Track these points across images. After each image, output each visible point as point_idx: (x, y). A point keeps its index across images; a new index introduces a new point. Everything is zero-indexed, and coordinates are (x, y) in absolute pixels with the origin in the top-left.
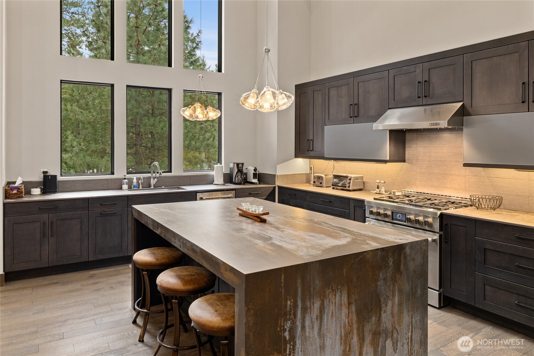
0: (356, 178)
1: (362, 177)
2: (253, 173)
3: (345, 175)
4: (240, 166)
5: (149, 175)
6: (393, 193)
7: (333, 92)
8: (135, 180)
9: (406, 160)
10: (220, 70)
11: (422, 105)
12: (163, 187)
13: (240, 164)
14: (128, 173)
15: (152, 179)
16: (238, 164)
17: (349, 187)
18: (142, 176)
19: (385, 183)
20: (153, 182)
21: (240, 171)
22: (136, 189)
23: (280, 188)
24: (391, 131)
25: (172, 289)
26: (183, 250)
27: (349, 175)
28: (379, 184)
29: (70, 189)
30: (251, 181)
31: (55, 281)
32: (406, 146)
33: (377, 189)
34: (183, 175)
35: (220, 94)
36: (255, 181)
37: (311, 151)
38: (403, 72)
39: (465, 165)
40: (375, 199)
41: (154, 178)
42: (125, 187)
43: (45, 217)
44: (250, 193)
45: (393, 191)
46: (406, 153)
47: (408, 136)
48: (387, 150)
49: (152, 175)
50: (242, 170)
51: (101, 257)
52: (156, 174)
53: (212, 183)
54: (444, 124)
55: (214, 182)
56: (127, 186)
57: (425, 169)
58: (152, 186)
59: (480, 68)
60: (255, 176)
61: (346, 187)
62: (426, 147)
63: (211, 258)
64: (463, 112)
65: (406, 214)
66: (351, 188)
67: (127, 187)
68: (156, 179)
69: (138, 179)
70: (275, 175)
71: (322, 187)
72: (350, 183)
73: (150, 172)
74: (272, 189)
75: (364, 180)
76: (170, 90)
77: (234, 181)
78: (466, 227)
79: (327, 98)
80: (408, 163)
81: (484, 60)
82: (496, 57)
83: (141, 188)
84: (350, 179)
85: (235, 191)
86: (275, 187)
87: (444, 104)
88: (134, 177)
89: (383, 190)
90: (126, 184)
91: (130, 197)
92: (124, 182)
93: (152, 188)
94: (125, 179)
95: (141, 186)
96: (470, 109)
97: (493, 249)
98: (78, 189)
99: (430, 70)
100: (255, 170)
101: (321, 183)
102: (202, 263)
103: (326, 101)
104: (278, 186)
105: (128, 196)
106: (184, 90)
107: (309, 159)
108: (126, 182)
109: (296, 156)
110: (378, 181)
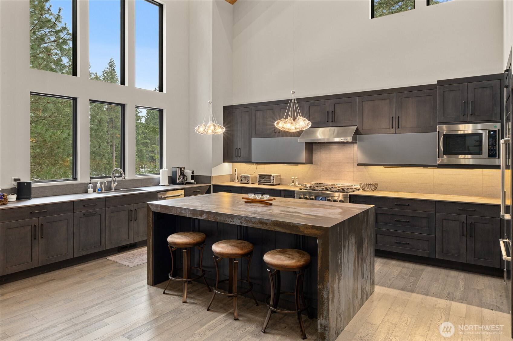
0: (277, 176)
1: (280, 175)
2: (192, 175)
3: (270, 174)
4: (182, 170)
5: (109, 179)
6: (304, 185)
7: (259, 114)
8: (99, 185)
9: (313, 163)
10: (161, 90)
11: (330, 127)
12: (122, 189)
13: (182, 168)
14: (91, 178)
15: (113, 183)
16: (181, 169)
17: (273, 182)
18: (105, 180)
19: (298, 178)
20: (114, 185)
21: (182, 174)
22: (100, 192)
23: (214, 186)
24: (306, 143)
25: (234, 254)
26: (246, 225)
27: (273, 175)
28: (294, 180)
29: (40, 195)
30: (190, 182)
31: (50, 279)
32: (313, 153)
33: (292, 183)
34: (136, 179)
35: (161, 111)
36: (193, 181)
37: (239, 157)
38: (316, 104)
39: (359, 165)
40: (300, 189)
41: (114, 182)
42: (90, 190)
43: (35, 221)
44: (194, 191)
45: (304, 184)
46: (313, 158)
47: (314, 146)
48: (304, 156)
49: (113, 179)
50: (184, 173)
51: (84, 253)
52: (116, 179)
53: (158, 184)
54: (349, 139)
55: (160, 184)
56: (92, 189)
57: (326, 168)
58: (113, 189)
59: (367, 106)
60: (193, 177)
61: (270, 183)
62: (327, 154)
63: (288, 224)
64: (357, 132)
65: (326, 198)
66: (274, 183)
67: (93, 191)
68: (116, 183)
69: (101, 183)
70: (211, 176)
71: (249, 184)
72: (273, 180)
73: (110, 177)
74: (209, 187)
75: (281, 178)
76: (123, 106)
77: (177, 182)
78: (365, 201)
79: (253, 118)
80: (315, 165)
81: (370, 102)
82: (376, 101)
83: (103, 191)
84: (274, 177)
85: (184, 190)
86: (210, 185)
87: (345, 127)
88: (99, 181)
89: (297, 184)
90: (92, 188)
91: (107, 198)
92: (89, 186)
93: (113, 190)
94: (90, 183)
95: (103, 189)
96: (361, 131)
97: (381, 213)
98: (48, 194)
99: (335, 105)
100: (193, 173)
101: (248, 181)
102: (275, 229)
103: (253, 120)
104: (212, 184)
105: (106, 198)
106: (136, 106)
107: (231, 163)
108: (91, 186)
109: (224, 161)
110: (293, 178)
